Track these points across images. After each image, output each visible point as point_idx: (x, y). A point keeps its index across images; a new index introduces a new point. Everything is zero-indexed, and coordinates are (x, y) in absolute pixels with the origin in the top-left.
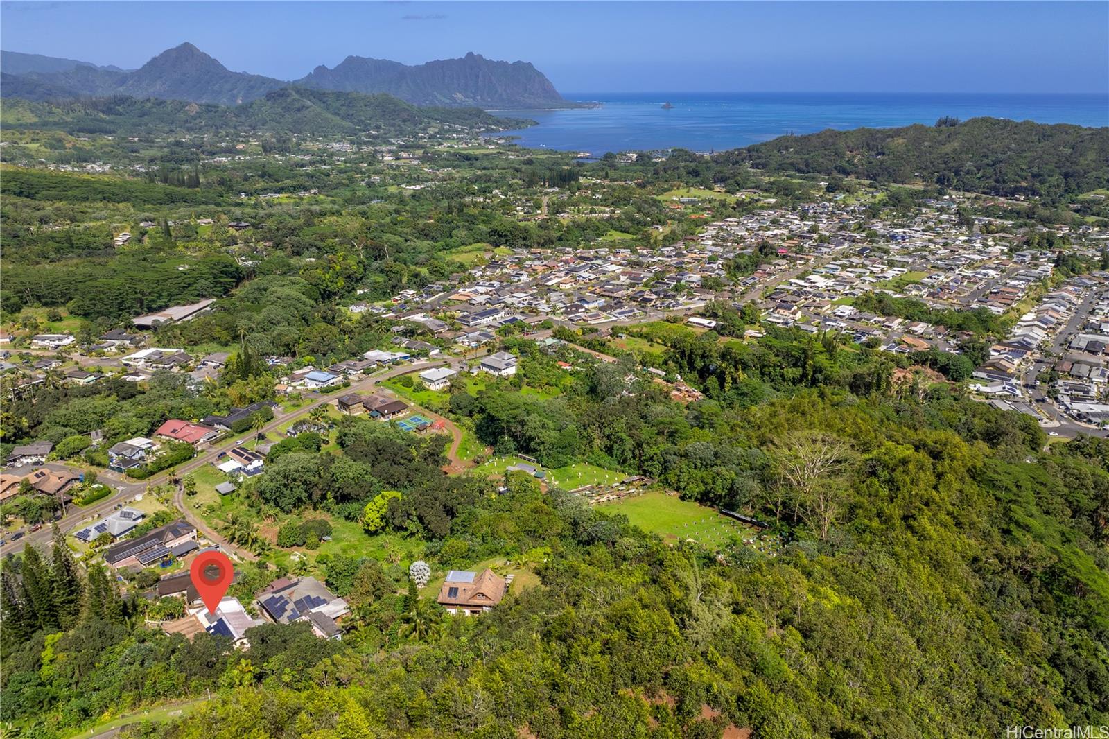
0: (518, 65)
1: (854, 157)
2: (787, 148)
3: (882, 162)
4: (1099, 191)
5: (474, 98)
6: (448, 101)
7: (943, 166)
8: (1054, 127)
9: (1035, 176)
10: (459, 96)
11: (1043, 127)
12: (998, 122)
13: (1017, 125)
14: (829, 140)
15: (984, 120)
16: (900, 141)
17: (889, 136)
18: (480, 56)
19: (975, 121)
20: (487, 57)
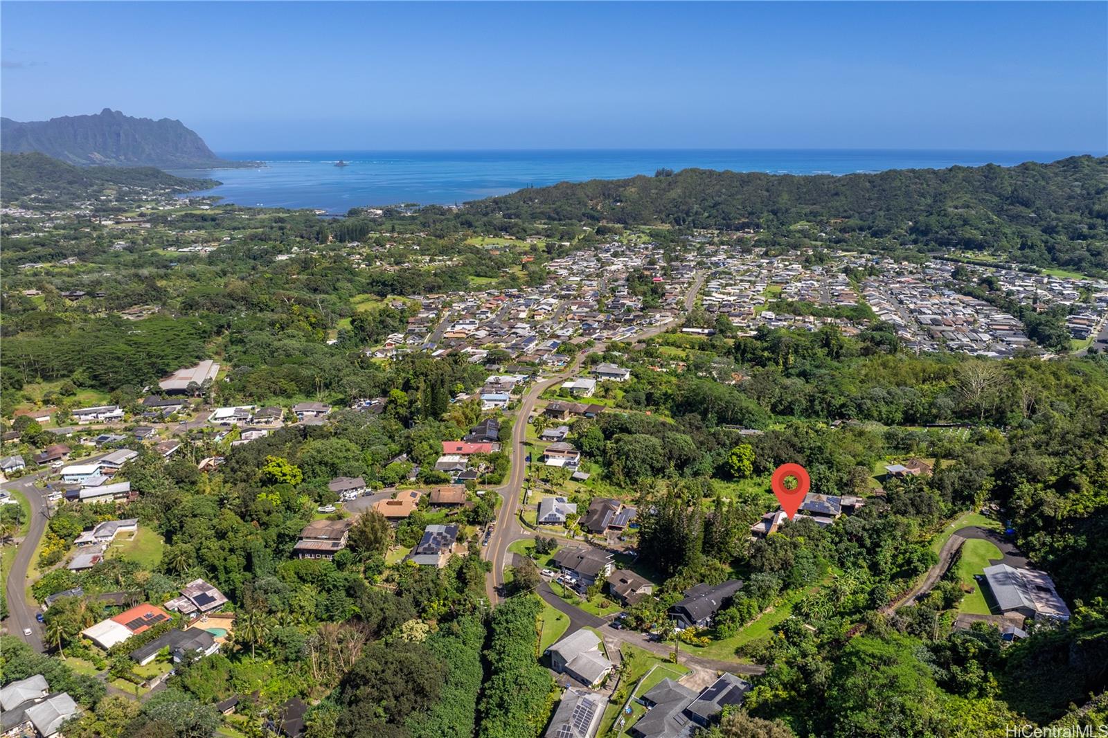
0: (164, 123)
1: (597, 205)
2: (531, 199)
3: (623, 208)
4: (801, 223)
5: (117, 158)
6: (84, 161)
7: (674, 209)
8: (749, 175)
9: (751, 214)
10: (97, 156)
11: (740, 175)
12: (704, 172)
13: (720, 174)
14: (569, 191)
15: (694, 170)
16: (633, 190)
17: (619, 186)
18: (119, 113)
19: (686, 171)
20: (127, 114)
